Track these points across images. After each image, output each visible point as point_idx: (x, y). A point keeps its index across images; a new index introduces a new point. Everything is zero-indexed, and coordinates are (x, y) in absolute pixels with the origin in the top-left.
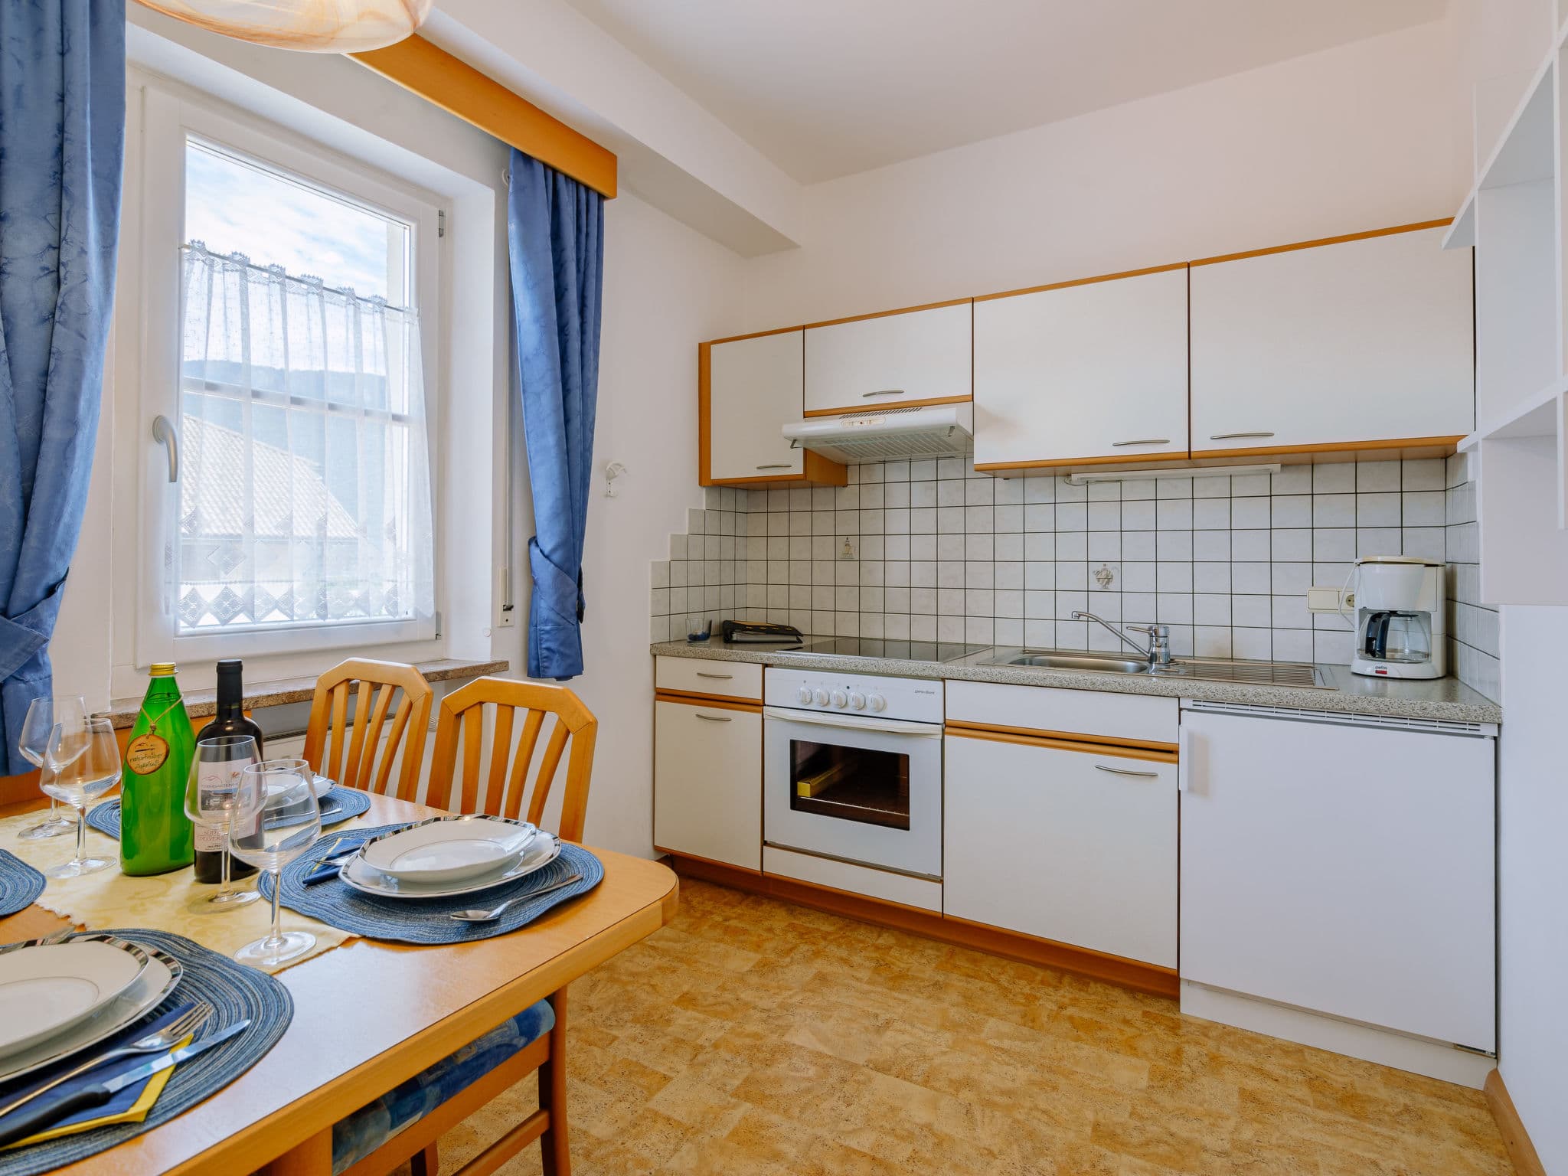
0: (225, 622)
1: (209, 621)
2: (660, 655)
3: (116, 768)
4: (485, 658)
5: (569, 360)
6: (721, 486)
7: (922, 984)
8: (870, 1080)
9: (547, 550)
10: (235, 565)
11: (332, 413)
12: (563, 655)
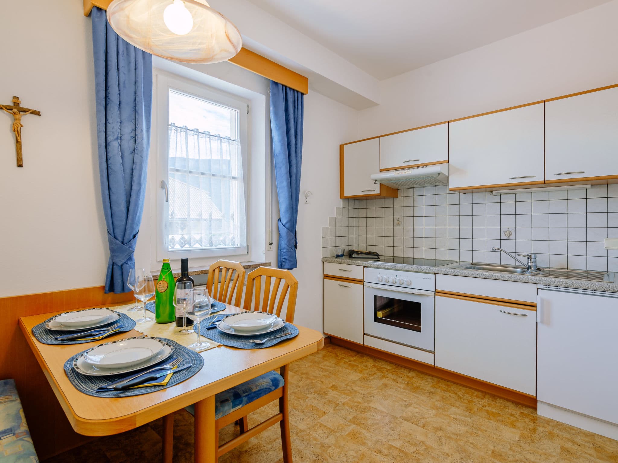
0: (182, 247)
1: (177, 247)
2: (325, 262)
3: (154, 291)
4: (263, 261)
5: (291, 154)
6: (348, 199)
7: (425, 392)
8: (401, 423)
9: (284, 222)
10: (185, 228)
11: (213, 177)
12: (290, 261)
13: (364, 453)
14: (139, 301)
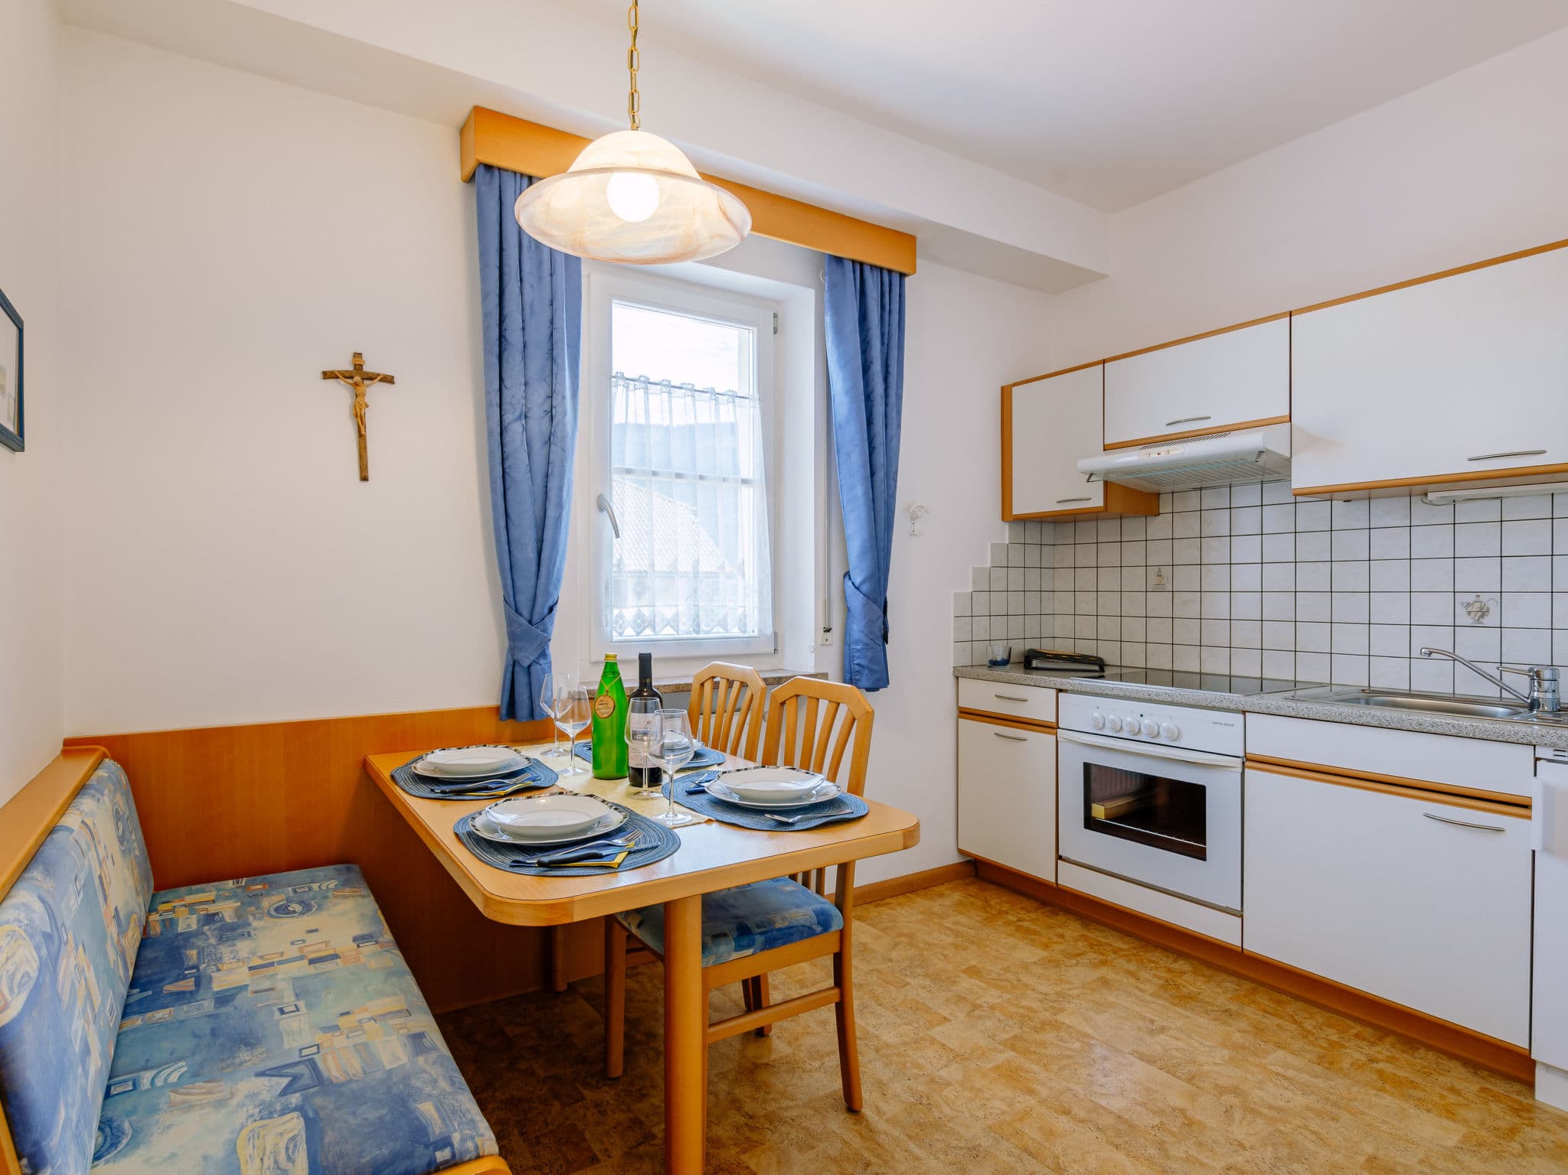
0: (638, 634)
1: (629, 633)
2: (962, 677)
3: (588, 717)
4: (811, 669)
5: (874, 422)
6: (1024, 520)
7: (1210, 1008)
9: (858, 580)
10: (643, 594)
11: (701, 482)
12: (871, 670)
13: (1028, 1110)
14: (563, 736)
